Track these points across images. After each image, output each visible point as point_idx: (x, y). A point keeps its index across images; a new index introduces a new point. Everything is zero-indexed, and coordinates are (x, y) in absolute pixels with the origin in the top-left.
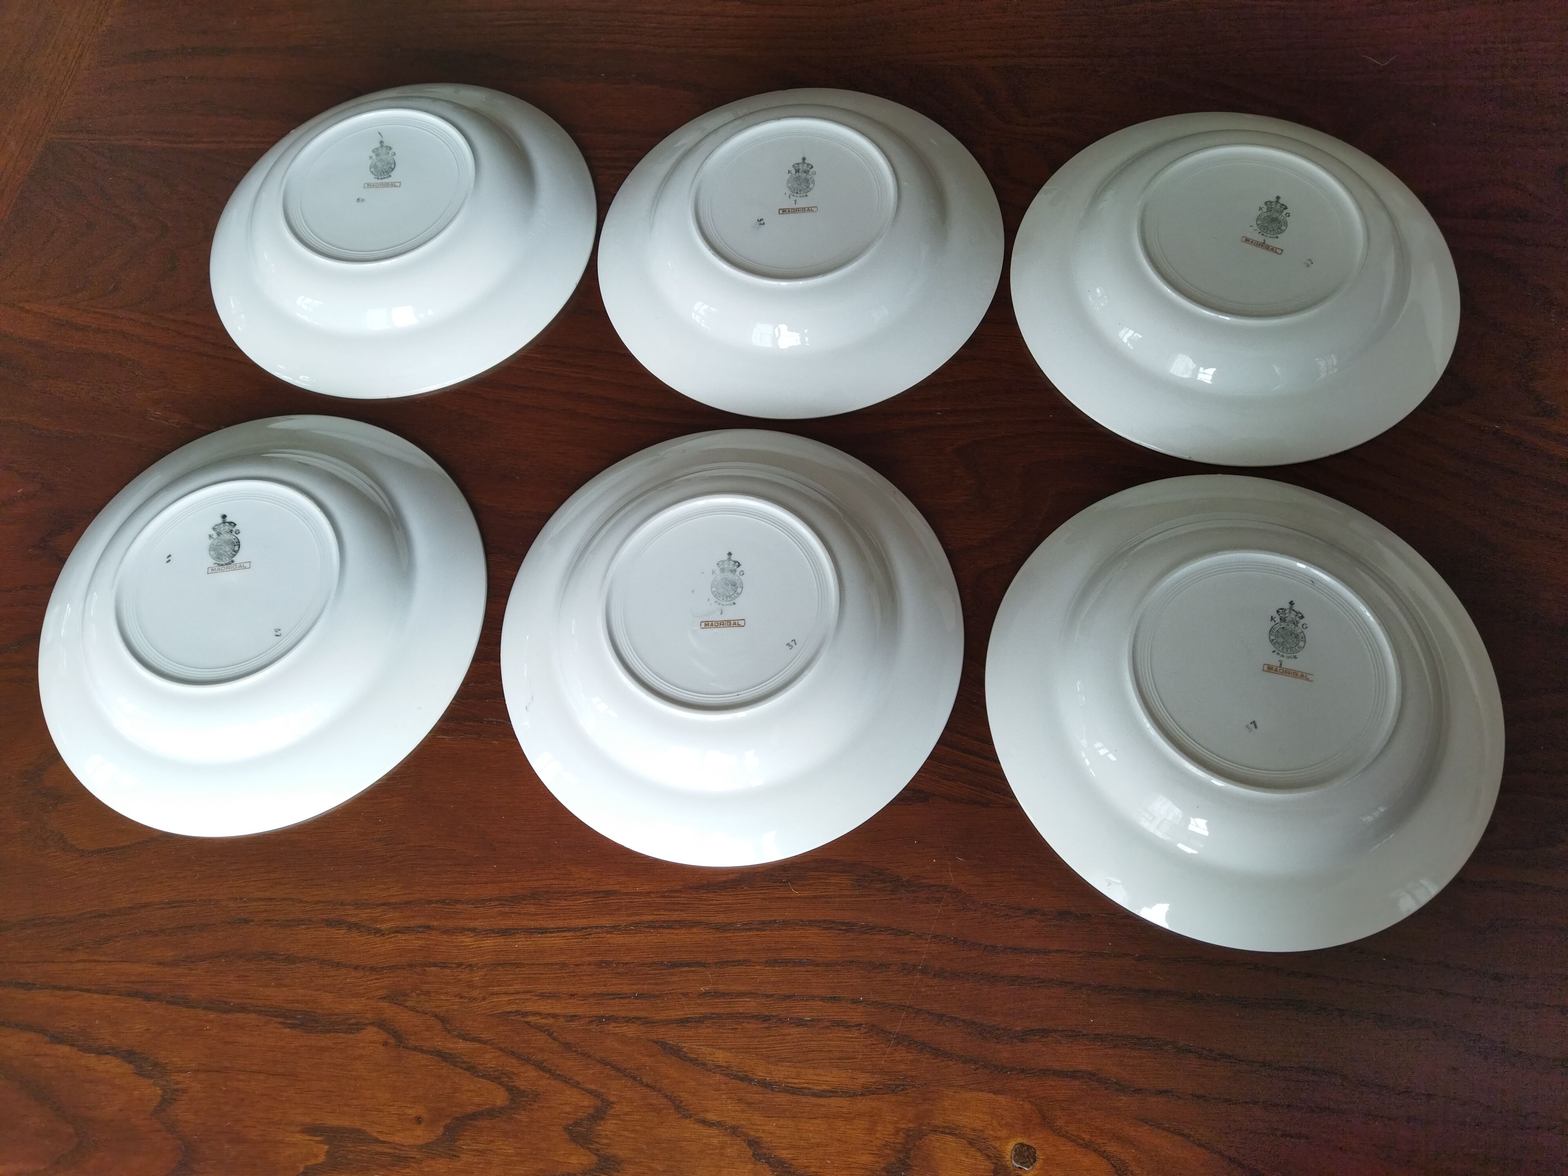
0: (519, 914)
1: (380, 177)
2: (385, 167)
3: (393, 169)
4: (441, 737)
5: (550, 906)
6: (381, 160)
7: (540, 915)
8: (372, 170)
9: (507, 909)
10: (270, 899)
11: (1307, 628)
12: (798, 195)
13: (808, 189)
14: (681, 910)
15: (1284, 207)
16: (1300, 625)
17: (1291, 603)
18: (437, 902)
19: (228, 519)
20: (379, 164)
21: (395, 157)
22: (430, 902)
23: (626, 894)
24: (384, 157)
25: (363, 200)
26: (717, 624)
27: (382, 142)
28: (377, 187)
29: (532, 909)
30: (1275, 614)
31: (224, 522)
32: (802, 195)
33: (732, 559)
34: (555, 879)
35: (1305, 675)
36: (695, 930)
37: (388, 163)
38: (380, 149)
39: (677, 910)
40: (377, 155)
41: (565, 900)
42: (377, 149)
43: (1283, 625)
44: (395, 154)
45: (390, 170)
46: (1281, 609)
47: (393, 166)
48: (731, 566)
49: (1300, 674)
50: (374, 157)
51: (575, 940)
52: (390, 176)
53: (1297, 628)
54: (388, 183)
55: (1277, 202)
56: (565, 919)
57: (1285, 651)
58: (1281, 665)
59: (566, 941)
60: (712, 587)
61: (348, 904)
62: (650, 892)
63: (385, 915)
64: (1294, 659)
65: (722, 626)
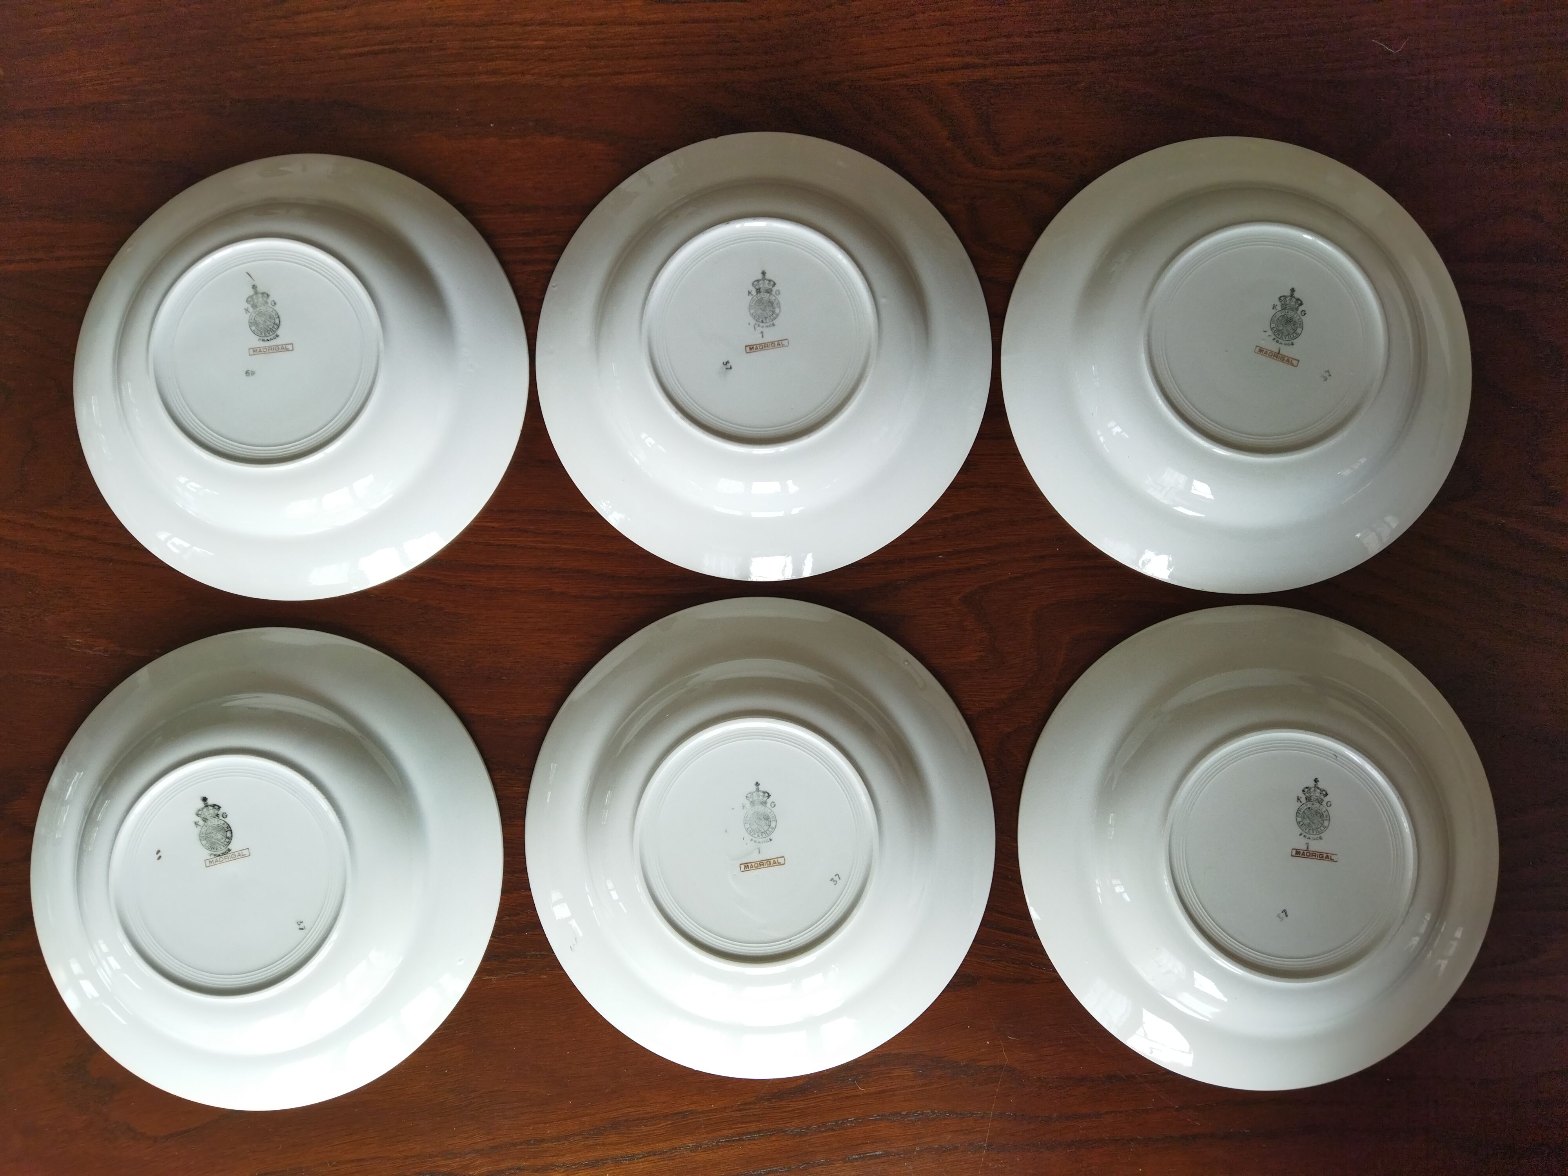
0: (604, 1145)
1: (266, 339)
2: (268, 323)
3: (278, 326)
4: (487, 977)
5: (631, 1134)
6: (260, 314)
7: (623, 1143)
8: (253, 328)
9: (591, 1142)
10: (359, 1160)
11: (1331, 805)
12: (765, 325)
13: (774, 316)
14: (757, 1121)
15: (1299, 302)
16: (1324, 803)
17: (1316, 781)
18: (521, 1144)
19: (210, 802)
20: (260, 320)
21: (276, 308)
22: (514, 1145)
23: (702, 1112)
24: (263, 308)
25: (253, 373)
26: (756, 865)
27: (254, 287)
28: (265, 353)
29: (614, 1138)
30: (1301, 795)
31: (207, 806)
32: (768, 324)
33: (760, 789)
34: (632, 1107)
35: (1329, 855)
36: (773, 1138)
37: (270, 317)
38: (254, 297)
39: (753, 1122)
40: (254, 306)
41: (646, 1126)
42: (251, 297)
43: (1309, 805)
44: (275, 304)
45: (276, 327)
46: (1307, 788)
47: (277, 321)
48: (761, 798)
49: (1325, 855)
50: (251, 309)
51: (662, 1163)
52: (277, 336)
53: (1322, 807)
54: (278, 346)
55: (1292, 296)
56: (650, 1144)
57: (1311, 833)
58: (1308, 848)
59: (653, 1164)
60: (745, 824)
61: (436, 1156)
62: (725, 1108)
63: (475, 1161)
64: (1319, 840)
65: (762, 866)
